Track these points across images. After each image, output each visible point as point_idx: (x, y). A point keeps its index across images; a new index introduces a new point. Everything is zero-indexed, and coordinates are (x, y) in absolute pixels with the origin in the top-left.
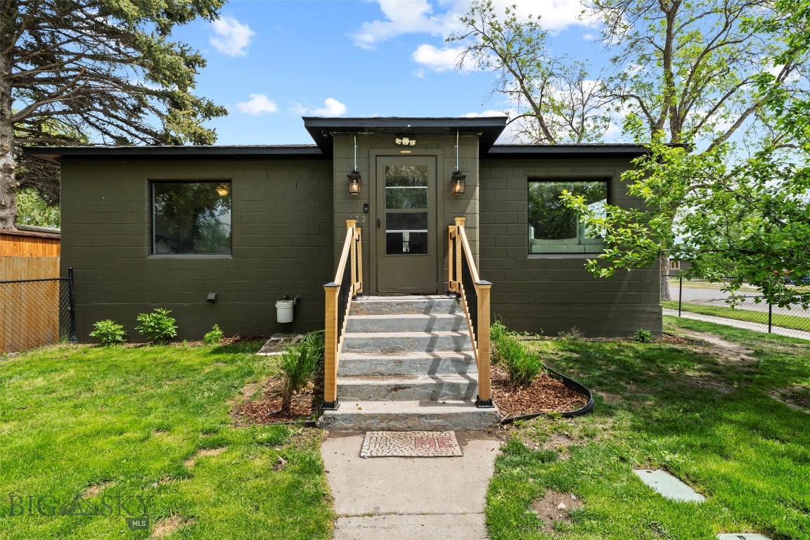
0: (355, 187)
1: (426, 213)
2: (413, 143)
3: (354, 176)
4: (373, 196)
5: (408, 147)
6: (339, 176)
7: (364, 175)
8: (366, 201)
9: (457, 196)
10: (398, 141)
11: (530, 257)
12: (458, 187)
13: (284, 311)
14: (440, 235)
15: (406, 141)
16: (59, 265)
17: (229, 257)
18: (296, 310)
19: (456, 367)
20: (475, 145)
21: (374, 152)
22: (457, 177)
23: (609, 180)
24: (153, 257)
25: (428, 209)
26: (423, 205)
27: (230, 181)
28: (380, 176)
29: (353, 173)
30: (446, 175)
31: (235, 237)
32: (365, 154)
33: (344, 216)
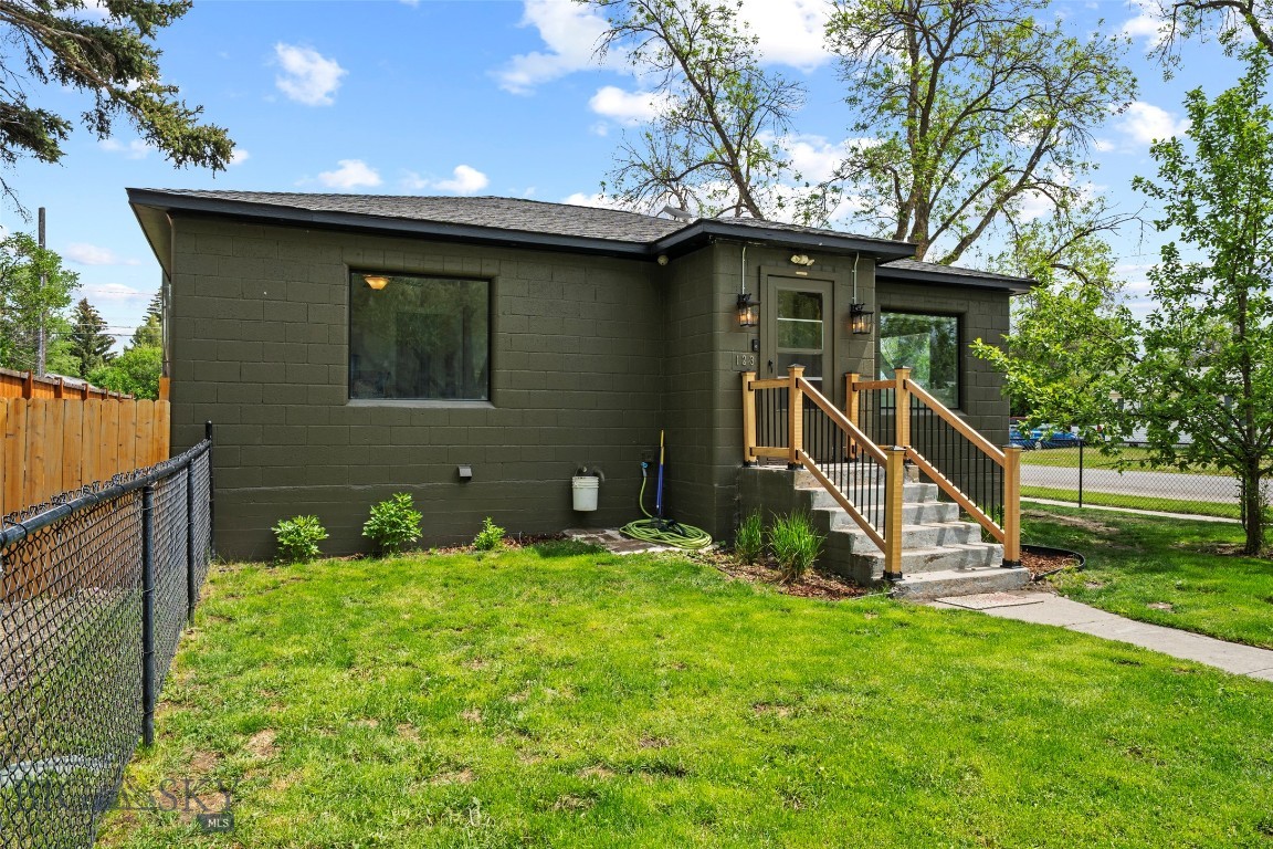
1: (820, 356)
2: (811, 262)
4: (763, 330)
5: (802, 267)
8: (754, 336)
9: (855, 337)
10: (795, 259)
12: (861, 325)
13: (586, 493)
17: (488, 405)
18: (602, 493)
19: (957, 536)
20: (872, 271)
21: (766, 270)
23: (960, 317)
24: (355, 403)
25: (824, 349)
26: (817, 343)
27: (490, 280)
28: (771, 302)
29: (740, 297)
30: (842, 308)
31: (501, 372)
32: (754, 273)
33: (730, 354)
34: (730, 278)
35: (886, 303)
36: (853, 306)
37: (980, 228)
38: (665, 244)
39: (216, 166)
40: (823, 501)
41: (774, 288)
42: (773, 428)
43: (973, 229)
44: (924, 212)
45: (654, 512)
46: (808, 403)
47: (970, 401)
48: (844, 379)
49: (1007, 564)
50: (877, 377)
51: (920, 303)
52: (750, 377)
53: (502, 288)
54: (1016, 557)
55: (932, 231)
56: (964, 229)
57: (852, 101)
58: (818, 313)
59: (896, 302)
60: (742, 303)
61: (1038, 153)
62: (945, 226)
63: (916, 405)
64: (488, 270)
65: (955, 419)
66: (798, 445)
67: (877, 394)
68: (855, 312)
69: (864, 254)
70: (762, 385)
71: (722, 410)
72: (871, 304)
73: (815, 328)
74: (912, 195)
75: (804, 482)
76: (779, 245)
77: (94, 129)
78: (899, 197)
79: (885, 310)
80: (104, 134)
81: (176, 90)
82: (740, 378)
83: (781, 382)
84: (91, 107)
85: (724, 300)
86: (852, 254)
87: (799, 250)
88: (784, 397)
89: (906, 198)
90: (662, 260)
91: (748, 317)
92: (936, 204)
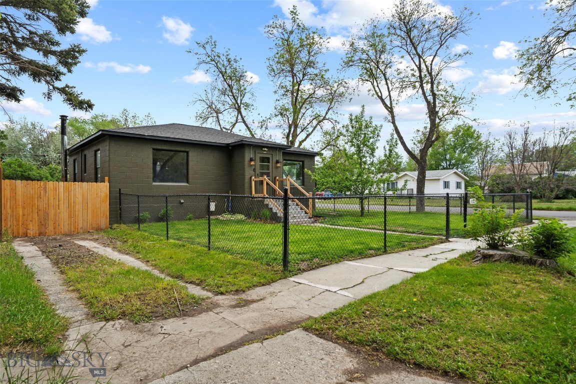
4: (256, 166)
5: (265, 151)
8: (254, 168)
9: (277, 168)
10: (263, 149)
12: (279, 165)
13: (213, 207)
14: (273, 179)
15: (266, 149)
17: (187, 184)
21: (257, 152)
23: (303, 162)
24: (154, 184)
25: (270, 171)
26: (268, 169)
27: (187, 152)
28: (258, 160)
29: (251, 158)
30: (274, 160)
31: (190, 176)
32: (254, 152)
33: (248, 172)
34: (249, 154)
35: (284, 158)
36: (277, 160)
37: (312, 132)
38: (232, 145)
39: (86, 111)
40: (271, 206)
41: (258, 156)
42: (259, 190)
43: (310, 132)
44: (296, 126)
45: (229, 211)
46: (267, 184)
47: (305, 184)
48: (275, 178)
49: (309, 218)
50: (283, 178)
51: (293, 159)
52: (253, 178)
53: (190, 154)
54: (311, 216)
55: (298, 132)
56: (308, 131)
57: (275, 92)
58: (269, 162)
59: (287, 158)
60: (251, 160)
61: (329, 109)
62: (302, 131)
63: (291, 185)
64: (187, 150)
65: (300, 188)
66: (265, 193)
67: (282, 182)
68: (277, 162)
69: (279, 148)
70: (256, 179)
71: (247, 185)
72: (281, 160)
73: (268, 166)
74: (292, 122)
75: (266, 201)
76: (259, 146)
77: (46, 98)
78: (289, 122)
79: (284, 160)
80: (50, 100)
81: (75, 87)
82: (251, 177)
83: (261, 179)
84: (46, 91)
85: (247, 159)
86: (276, 148)
87: (265, 147)
88: (262, 182)
89: (291, 122)
90: (230, 148)
91: (253, 163)
92: (300, 124)
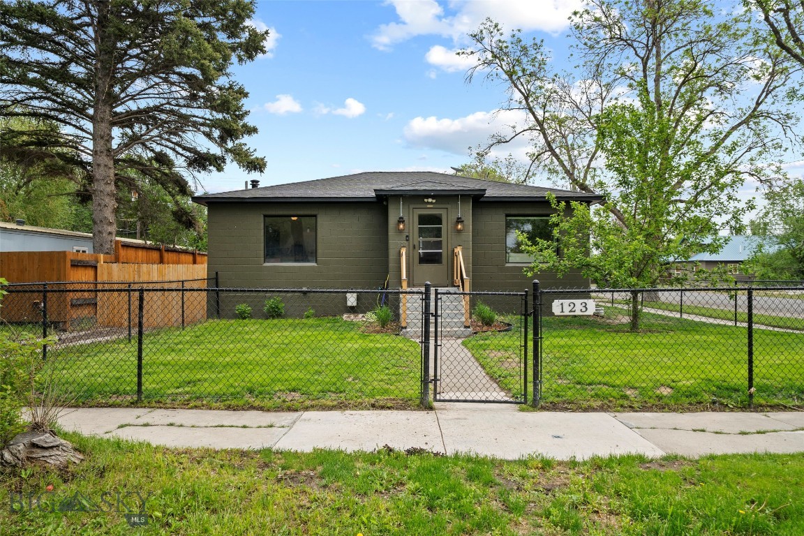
0: (401, 226)
1: (441, 241)
2: (434, 201)
3: (401, 220)
4: (411, 231)
5: (431, 203)
6: (392, 220)
7: (406, 219)
8: (407, 234)
9: (459, 231)
10: (426, 200)
11: (507, 265)
12: (459, 227)
13: (352, 300)
14: (450, 253)
15: (430, 200)
16: (206, 270)
17: (314, 264)
18: (358, 299)
20: (470, 202)
21: (411, 206)
22: (459, 221)
24: (267, 264)
25: (443, 238)
26: (440, 236)
27: (316, 216)
28: (415, 220)
29: (400, 218)
30: (453, 219)
31: (319, 252)
32: (405, 208)
33: (395, 242)
36: (458, 219)
41: (415, 213)
49: (465, 327)
51: (528, 211)
53: (319, 219)
54: (468, 324)
59: (513, 212)
60: (399, 221)
64: (314, 213)
71: (392, 265)
73: (440, 229)
76: (415, 196)
79: (507, 216)
82: (400, 251)
